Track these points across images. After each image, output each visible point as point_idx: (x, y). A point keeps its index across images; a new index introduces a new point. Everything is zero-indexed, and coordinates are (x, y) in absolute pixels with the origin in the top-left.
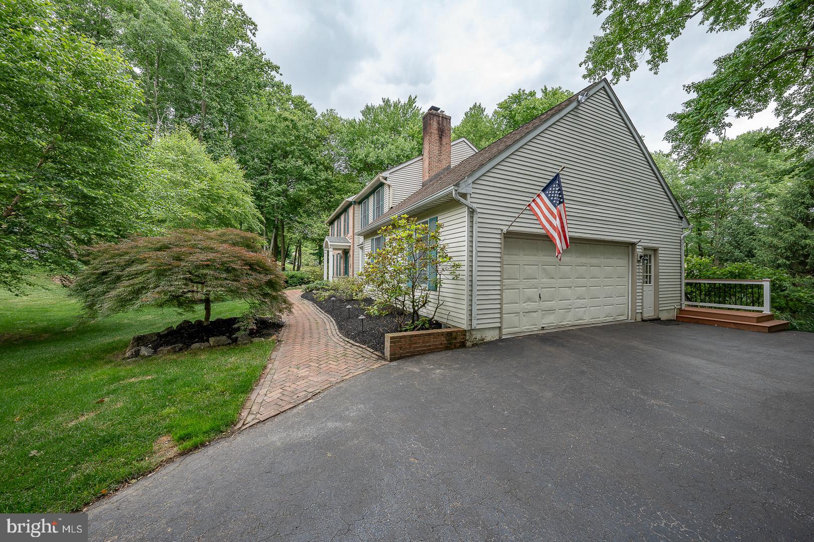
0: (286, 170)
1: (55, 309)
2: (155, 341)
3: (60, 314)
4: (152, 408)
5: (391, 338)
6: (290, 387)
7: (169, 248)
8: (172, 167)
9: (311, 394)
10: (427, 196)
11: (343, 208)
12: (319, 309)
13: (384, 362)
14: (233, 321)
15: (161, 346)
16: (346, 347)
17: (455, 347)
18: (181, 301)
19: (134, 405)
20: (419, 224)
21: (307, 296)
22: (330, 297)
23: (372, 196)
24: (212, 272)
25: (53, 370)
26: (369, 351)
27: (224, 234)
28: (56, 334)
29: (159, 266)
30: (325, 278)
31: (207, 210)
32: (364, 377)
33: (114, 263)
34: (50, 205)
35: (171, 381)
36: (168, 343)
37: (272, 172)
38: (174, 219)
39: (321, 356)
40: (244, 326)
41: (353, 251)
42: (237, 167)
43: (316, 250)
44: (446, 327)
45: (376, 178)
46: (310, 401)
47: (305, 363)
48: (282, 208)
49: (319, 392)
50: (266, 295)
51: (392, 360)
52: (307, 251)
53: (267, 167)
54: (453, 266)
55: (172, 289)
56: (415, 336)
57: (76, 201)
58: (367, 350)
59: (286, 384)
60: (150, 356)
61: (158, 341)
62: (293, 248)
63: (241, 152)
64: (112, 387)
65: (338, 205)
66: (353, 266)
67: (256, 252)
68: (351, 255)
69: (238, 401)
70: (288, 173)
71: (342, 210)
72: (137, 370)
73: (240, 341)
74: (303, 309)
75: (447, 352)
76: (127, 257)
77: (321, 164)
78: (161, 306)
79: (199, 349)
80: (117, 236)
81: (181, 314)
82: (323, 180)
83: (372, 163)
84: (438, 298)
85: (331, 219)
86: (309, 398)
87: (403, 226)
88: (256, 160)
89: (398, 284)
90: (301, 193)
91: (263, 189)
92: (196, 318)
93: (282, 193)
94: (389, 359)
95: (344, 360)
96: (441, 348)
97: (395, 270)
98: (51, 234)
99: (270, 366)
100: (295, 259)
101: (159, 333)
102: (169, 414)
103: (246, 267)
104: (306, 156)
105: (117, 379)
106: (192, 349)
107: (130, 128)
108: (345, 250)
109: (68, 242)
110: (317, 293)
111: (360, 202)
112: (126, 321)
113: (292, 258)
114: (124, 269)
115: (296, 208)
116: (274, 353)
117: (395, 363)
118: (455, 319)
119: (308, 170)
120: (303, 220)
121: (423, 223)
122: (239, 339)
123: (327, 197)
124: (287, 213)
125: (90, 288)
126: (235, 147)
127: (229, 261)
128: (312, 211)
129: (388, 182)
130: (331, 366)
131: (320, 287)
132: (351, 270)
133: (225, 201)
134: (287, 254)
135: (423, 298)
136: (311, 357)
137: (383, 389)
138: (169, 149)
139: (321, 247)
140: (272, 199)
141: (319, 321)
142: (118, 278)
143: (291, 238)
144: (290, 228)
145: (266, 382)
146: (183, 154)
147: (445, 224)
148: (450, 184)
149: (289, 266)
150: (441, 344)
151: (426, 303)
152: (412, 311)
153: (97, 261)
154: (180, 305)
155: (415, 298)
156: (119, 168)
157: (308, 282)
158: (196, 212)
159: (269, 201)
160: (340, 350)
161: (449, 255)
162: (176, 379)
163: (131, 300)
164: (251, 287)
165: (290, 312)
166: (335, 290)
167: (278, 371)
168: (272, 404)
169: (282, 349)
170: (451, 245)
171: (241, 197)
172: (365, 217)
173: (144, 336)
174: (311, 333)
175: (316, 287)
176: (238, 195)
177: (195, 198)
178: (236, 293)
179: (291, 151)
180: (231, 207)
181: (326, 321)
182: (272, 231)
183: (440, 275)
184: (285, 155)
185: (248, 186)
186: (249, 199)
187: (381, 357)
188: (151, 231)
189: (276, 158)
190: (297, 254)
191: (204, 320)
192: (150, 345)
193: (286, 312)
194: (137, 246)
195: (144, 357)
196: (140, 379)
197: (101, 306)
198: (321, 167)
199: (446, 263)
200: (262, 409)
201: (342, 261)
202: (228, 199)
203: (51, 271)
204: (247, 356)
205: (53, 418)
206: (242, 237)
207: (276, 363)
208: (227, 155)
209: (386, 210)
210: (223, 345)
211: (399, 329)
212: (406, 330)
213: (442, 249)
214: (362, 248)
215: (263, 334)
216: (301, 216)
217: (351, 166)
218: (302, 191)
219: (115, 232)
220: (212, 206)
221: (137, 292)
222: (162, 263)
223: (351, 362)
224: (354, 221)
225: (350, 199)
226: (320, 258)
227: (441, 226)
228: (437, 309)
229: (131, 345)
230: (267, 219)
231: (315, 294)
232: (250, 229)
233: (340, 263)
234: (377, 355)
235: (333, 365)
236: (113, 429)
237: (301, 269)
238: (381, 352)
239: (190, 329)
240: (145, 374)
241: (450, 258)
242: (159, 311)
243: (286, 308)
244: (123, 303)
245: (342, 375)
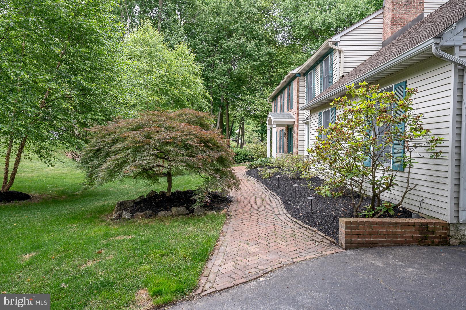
0: (231, 49)
1: (68, 177)
2: (132, 207)
3: (71, 181)
4: (133, 263)
5: (347, 223)
6: (241, 261)
7: (142, 128)
8: (139, 58)
9: (262, 271)
10: (392, 57)
11: (288, 81)
12: (264, 186)
13: (337, 250)
14: (189, 193)
15: (136, 211)
16: (294, 227)
17: (433, 243)
18: (149, 173)
19: (121, 259)
20: (382, 92)
21: (252, 172)
22: (275, 175)
23: (319, 65)
24: (174, 149)
25: (70, 223)
26: (321, 235)
27: (181, 115)
28: (70, 196)
29: (135, 144)
30: (268, 155)
31: (166, 94)
32: (317, 262)
33: (105, 141)
34: (64, 97)
35: (146, 242)
36: (141, 210)
37: (218, 53)
38: (142, 103)
39: (270, 234)
40: (200, 198)
41: (298, 127)
42: (188, 51)
43: (258, 127)
44: (419, 217)
45: (324, 45)
46: (261, 279)
47: (255, 240)
48: (227, 87)
49: (270, 271)
50: (217, 171)
51: (347, 248)
52: (249, 128)
53: (213, 48)
54: (431, 142)
55: (145, 163)
56: (377, 223)
57: (79, 93)
58: (317, 233)
59: (238, 258)
60: (129, 219)
61: (134, 207)
62: (237, 126)
63: (191, 37)
64: (106, 242)
65: (281, 80)
66: (297, 143)
67: (208, 130)
68: (296, 132)
69: (197, 268)
70: (232, 52)
71: (285, 84)
72: (121, 230)
73: (196, 212)
74: (248, 186)
75: (421, 247)
76: (113, 136)
77: (263, 38)
78: (135, 177)
79: (164, 216)
80: (105, 119)
81: (149, 185)
82: (266, 55)
83: (317, 29)
84: (408, 180)
85: (274, 94)
86: (260, 275)
87: (361, 96)
88: (204, 43)
89: (355, 161)
90: (244, 71)
91: (210, 70)
92: (160, 189)
93: (227, 72)
94: (344, 247)
95: (293, 242)
96: (413, 242)
97: (352, 147)
98: (66, 119)
99: (222, 238)
100: (239, 137)
101: (134, 200)
102: (145, 270)
103: (201, 145)
104: (249, 32)
105: (108, 236)
106: (158, 216)
107: (111, 28)
108: (288, 126)
109: (75, 126)
110: (262, 170)
111: (305, 74)
112: (111, 189)
113: (236, 135)
114: (112, 146)
115: (239, 86)
116: (226, 227)
117: (350, 252)
118: (431, 208)
119: (250, 46)
120: (246, 97)
121: (387, 90)
122: (195, 210)
123: (269, 72)
124: (232, 92)
125: (91, 161)
126: (186, 33)
127: (187, 139)
128: (255, 88)
129: (339, 47)
130: (279, 245)
131: (263, 164)
132: (295, 147)
133: (180, 84)
134: (231, 132)
135: (387, 180)
136: (260, 234)
137: (340, 279)
138: (137, 42)
139: (263, 124)
140: (219, 79)
141: (265, 198)
142: (108, 154)
143: (235, 116)
144: (234, 106)
145: (220, 252)
146: (147, 45)
147: (419, 89)
148: (429, 37)
149: (233, 144)
150: (412, 237)
151: (390, 185)
152: (371, 194)
153: (93, 141)
154: (149, 177)
155: (376, 179)
156: (105, 63)
157: (252, 160)
158: (158, 96)
159: (215, 82)
160: (288, 230)
161: (425, 127)
162: (148, 241)
163: (116, 172)
164: (205, 162)
165: (238, 188)
166: (280, 168)
167: (230, 245)
168: (227, 275)
169: (232, 223)
170: (426, 115)
171: (193, 79)
172: (312, 89)
173: (124, 202)
174: (258, 210)
175: (260, 164)
176: (190, 77)
177: (157, 84)
178: (192, 168)
179: (235, 29)
180: (185, 89)
181: (272, 199)
182: (218, 110)
183: (410, 152)
184: (229, 34)
185: (198, 68)
186: (199, 81)
187: (334, 243)
188: (127, 114)
189: (221, 38)
190: (241, 132)
191: (166, 191)
192: (129, 210)
193: (234, 188)
194: (119, 127)
195: (125, 220)
196: (123, 238)
197: (97, 176)
198: (263, 41)
199: (421, 138)
200: (218, 279)
201: (286, 138)
202: (183, 83)
203: (67, 148)
204: (202, 227)
205: (72, 260)
206: (196, 117)
207: (228, 236)
208: (180, 42)
209: (336, 79)
210: (183, 215)
211: (355, 214)
212: (364, 216)
213: (415, 121)
214: (308, 124)
215: (215, 208)
216: (244, 93)
217: (294, 36)
218: (245, 69)
219: (103, 116)
220: (170, 90)
221: (121, 165)
222: (138, 141)
223: (301, 244)
224: (298, 95)
225: (295, 72)
226: (262, 135)
227: (412, 92)
228: (406, 193)
229: (116, 209)
230: (214, 99)
231: (259, 171)
232: (200, 109)
233: (283, 140)
234: (329, 240)
235: (282, 245)
236: (108, 276)
237: (245, 146)
238: (334, 238)
239: (157, 198)
240: (127, 233)
241: (428, 131)
242: (134, 182)
243: (234, 184)
244: (112, 173)
245: (292, 257)
